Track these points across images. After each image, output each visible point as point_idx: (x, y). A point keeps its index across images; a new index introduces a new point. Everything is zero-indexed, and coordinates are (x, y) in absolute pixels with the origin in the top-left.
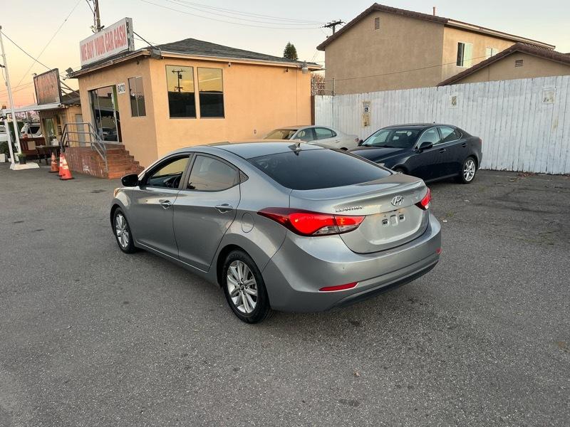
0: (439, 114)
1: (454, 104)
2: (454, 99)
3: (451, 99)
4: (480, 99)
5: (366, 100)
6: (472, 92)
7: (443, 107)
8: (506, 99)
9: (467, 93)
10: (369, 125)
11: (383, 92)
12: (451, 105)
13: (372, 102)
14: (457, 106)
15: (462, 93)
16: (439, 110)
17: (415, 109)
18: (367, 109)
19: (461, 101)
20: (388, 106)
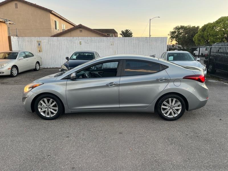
0: (75, 48)
1: (81, 44)
2: (80, 42)
3: (79, 42)
4: (90, 43)
5: (39, 40)
6: (87, 41)
7: (76, 45)
8: (99, 44)
9: (85, 41)
10: (41, 51)
11: (48, 38)
12: (80, 45)
13: (42, 41)
14: (81, 45)
15: (83, 41)
16: (74, 46)
17: (64, 46)
18: (40, 44)
19: (83, 43)
20: (51, 44)
